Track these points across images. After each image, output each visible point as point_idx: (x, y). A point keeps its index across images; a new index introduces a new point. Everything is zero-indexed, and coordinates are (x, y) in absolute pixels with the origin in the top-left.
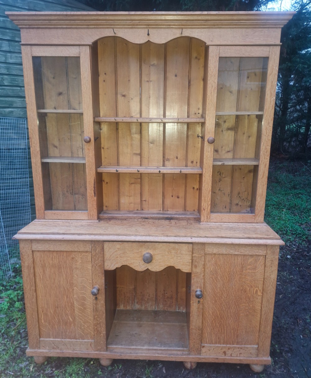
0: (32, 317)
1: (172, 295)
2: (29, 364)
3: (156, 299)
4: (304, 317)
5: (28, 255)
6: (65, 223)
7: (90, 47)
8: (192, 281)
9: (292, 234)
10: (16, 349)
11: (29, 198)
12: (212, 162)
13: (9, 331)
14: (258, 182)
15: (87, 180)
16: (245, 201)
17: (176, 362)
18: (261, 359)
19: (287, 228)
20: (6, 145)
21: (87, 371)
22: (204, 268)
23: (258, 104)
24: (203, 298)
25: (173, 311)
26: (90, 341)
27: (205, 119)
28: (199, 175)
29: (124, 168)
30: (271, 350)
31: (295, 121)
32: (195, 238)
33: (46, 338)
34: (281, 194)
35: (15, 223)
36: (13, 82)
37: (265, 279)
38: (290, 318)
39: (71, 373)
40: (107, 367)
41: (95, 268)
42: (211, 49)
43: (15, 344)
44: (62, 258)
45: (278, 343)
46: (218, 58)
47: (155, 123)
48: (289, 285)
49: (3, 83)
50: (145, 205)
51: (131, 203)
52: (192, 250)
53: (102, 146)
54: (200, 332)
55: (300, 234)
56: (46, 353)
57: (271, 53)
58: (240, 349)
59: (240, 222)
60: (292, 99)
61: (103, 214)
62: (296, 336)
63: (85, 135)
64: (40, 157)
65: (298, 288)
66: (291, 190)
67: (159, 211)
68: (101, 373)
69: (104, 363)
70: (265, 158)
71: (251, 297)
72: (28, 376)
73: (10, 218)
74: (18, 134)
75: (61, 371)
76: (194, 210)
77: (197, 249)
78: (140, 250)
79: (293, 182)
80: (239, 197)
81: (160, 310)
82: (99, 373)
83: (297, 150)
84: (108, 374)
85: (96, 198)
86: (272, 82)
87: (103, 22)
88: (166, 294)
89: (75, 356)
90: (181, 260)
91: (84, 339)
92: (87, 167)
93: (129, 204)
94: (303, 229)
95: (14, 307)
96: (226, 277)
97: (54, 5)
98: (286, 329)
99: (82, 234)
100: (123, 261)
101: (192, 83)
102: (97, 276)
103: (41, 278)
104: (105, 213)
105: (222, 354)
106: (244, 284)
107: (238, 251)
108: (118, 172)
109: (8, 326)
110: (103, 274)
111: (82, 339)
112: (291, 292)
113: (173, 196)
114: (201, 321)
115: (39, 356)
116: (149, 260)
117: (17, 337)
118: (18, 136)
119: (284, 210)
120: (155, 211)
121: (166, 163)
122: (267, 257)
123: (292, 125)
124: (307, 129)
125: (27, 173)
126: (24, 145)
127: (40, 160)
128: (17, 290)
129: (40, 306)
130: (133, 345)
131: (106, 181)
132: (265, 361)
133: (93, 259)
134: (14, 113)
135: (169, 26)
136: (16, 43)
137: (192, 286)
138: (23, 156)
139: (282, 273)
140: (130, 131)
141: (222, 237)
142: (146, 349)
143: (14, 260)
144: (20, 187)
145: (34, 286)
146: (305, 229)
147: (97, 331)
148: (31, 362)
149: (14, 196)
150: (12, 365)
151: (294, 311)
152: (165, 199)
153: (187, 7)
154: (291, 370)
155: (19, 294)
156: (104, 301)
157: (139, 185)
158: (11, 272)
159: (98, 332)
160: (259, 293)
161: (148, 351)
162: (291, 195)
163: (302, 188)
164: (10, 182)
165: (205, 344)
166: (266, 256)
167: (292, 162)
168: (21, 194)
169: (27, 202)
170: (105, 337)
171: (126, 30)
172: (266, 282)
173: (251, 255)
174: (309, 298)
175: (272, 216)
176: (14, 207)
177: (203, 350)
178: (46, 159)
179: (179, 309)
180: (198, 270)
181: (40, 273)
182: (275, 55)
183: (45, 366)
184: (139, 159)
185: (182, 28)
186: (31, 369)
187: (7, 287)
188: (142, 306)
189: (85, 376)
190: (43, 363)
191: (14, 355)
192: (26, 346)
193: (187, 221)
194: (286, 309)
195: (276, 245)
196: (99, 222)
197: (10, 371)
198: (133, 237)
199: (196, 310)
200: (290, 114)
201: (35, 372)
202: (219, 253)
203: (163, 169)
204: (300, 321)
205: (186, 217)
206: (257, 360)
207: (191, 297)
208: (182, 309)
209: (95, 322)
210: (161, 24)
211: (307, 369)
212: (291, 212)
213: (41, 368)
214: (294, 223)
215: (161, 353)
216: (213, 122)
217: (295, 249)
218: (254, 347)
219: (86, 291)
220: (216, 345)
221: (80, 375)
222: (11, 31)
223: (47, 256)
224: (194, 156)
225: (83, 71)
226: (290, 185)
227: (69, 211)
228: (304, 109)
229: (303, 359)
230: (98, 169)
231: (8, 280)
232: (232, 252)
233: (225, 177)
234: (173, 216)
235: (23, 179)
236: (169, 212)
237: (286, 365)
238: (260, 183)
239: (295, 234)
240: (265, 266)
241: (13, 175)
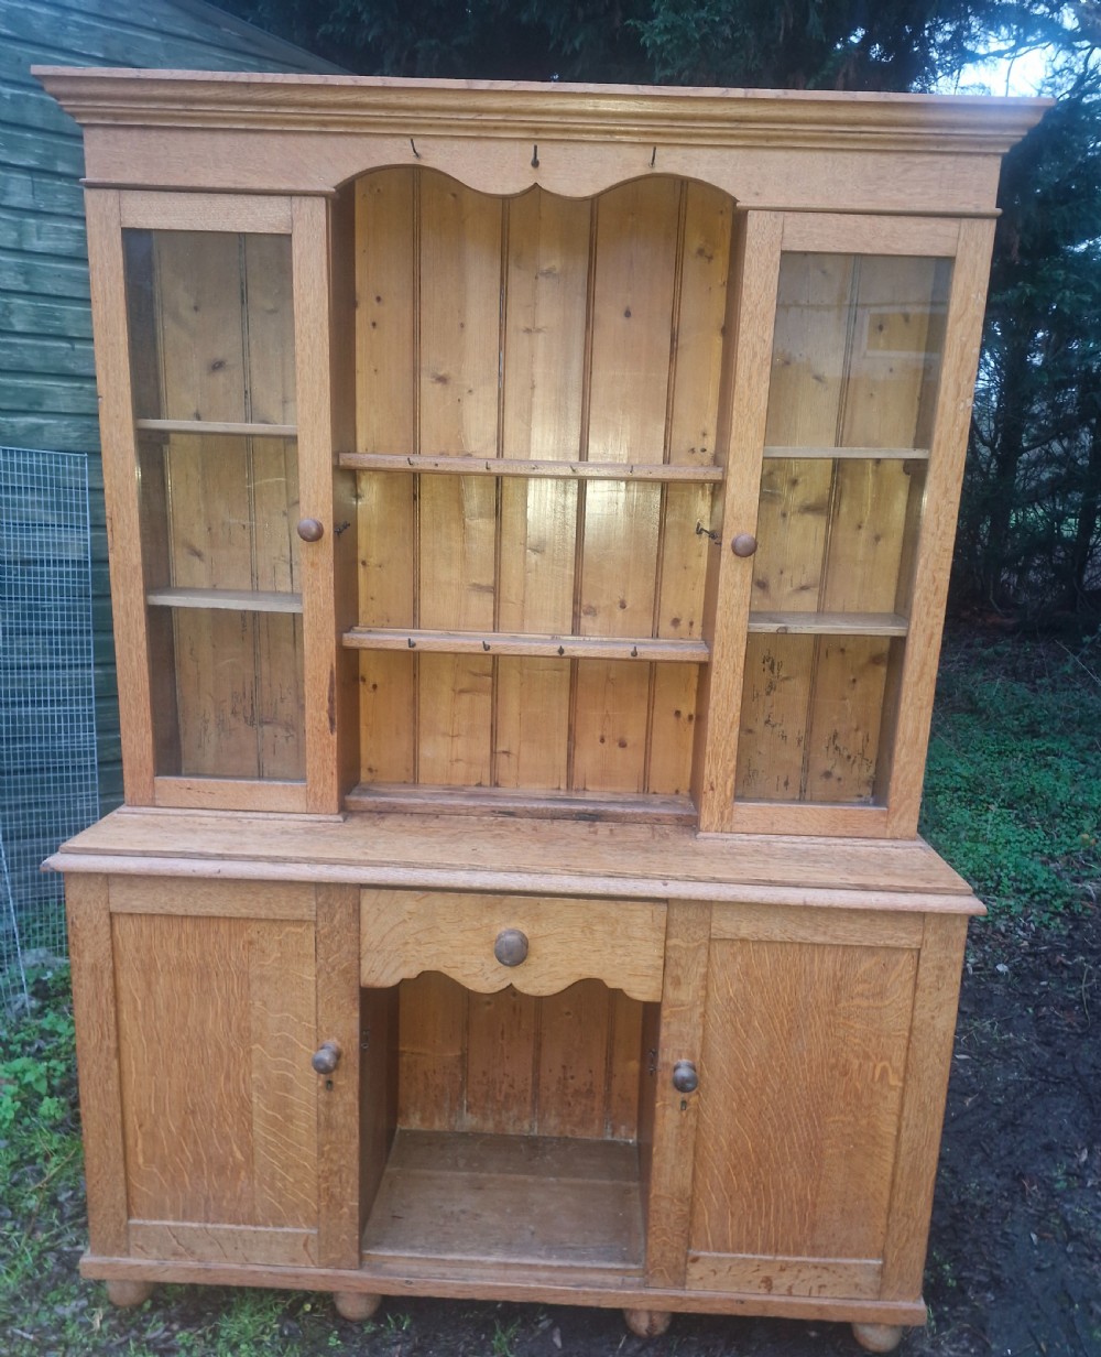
0: (104, 1142)
1: (591, 1084)
2: (89, 1306)
3: (536, 1096)
4: (1046, 1173)
5: (96, 927)
6: (224, 821)
7: (330, 202)
8: (664, 1033)
9: (1018, 891)
10: (44, 1255)
11: (95, 738)
12: (745, 623)
13: (19, 1196)
14: (903, 695)
15: (306, 672)
16: (854, 762)
17: (599, 1310)
18: (891, 1307)
19: (1001, 870)
20: (15, 547)
21: (290, 1335)
22: (706, 988)
23: (914, 425)
24: (698, 1093)
25: (595, 1138)
26: (304, 1230)
27: (725, 471)
28: (697, 667)
29: (438, 636)
30: (925, 1280)
31: (1044, 498)
32: (677, 882)
33: (151, 1217)
34: (984, 753)
35: (44, 823)
36: (44, 321)
37: (915, 1032)
38: (998, 1176)
39: (234, 1340)
40: (361, 1323)
41: (329, 978)
42: (754, 222)
43: (41, 1241)
44: (213, 940)
45: (954, 1256)
46: (778, 254)
47: (549, 481)
48: (998, 1065)
49: (11, 324)
50: (506, 768)
51: (457, 760)
52: (664, 925)
53: (361, 555)
54: (686, 1209)
55: (1045, 893)
56: (151, 1269)
57: (961, 244)
58: (819, 1270)
59: (837, 833)
60: (1034, 417)
61: (359, 795)
62: (1017, 1236)
63: (302, 514)
64: (141, 586)
65: (1032, 1075)
66: (1020, 740)
67: (554, 792)
68: (339, 1342)
69: (349, 1309)
70: (928, 613)
71: (862, 1092)
72: (84, 1346)
73: (24, 805)
74: (59, 509)
75: (200, 1332)
76: (677, 792)
77: (682, 923)
78: (486, 921)
79: (1027, 712)
80: (837, 748)
81: (546, 1135)
82: (333, 1342)
83: (1048, 600)
84: (361, 1348)
85: (334, 738)
86: (964, 346)
87: (377, 113)
88: (570, 1081)
89: (248, 1282)
90: (628, 959)
91: (282, 1226)
92: (305, 626)
93: (449, 764)
94: (1054, 876)
95: (36, 1115)
96: (781, 1022)
97: (194, 47)
98: (984, 1211)
99: (285, 860)
100: (426, 957)
101: (682, 341)
102: (335, 1008)
103: (140, 1008)
104: (366, 792)
105: (760, 1287)
106: (841, 1045)
107: (825, 933)
108: (415, 649)
109: (16, 1177)
110: (354, 1000)
111: (275, 1225)
112: (1006, 1089)
113: (606, 740)
114: (689, 1171)
115: (126, 1281)
116: (516, 955)
117: (46, 1217)
118: (59, 515)
119: (992, 807)
120: (539, 789)
121: (586, 621)
122: (923, 954)
123: (1035, 509)
124: (1087, 528)
125: (89, 651)
126: (79, 551)
127: (142, 598)
128: (48, 1059)
129: (131, 1109)
130: (452, 1250)
131: (371, 680)
132: (905, 1313)
133: (321, 946)
134: (46, 434)
135: (608, 136)
136: (60, 180)
137: (663, 1051)
138: (74, 588)
139: (976, 1024)
140: (461, 507)
141: (770, 881)
142: (499, 1264)
143: (37, 954)
144: (61, 698)
145: (113, 1038)
146: (1064, 874)
147: (327, 1198)
148: (94, 1300)
149: (40, 728)
150: (30, 1308)
151: (1011, 1153)
152: (577, 748)
153: (668, 72)
154: (994, 1346)
155: (55, 1070)
156: (357, 1094)
157: (488, 699)
158: (26, 996)
159: (333, 1202)
160: (894, 1081)
161: (502, 1272)
162: (1020, 756)
163: (1061, 732)
164: (26, 680)
165: (701, 1249)
166: (919, 950)
167: (1027, 642)
168: (66, 722)
169: (85, 752)
170: (357, 1220)
171: (457, 145)
172: (919, 1040)
173: (869, 948)
174: (1065, 1110)
175: (950, 826)
176: (42, 769)
177: (695, 1271)
178: (161, 593)
179: (613, 1134)
180: (686, 994)
181: (133, 991)
182: (976, 252)
183: (144, 1314)
184: (491, 607)
185: (655, 146)
186: (97, 1324)
187: (12, 1048)
188: (485, 1118)
189: (284, 1351)
190: (139, 1306)
191: (38, 1276)
192: (80, 1248)
193: (653, 829)
194: (984, 1145)
195: (956, 915)
196: (345, 819)
197: (22, 1329)
198: (462, 873)
199: (675, 1131)
200: (1026, 469)
201: (109, 1334)
202: (760, 936)
203: (573, 642)
204: (1031, 1185)
205: (647, 813)
206: (878, 1310)
207: (659, 1086)
208: (623, 1135)
209: (321, 1167)
210: (580, 127)
211: (1048, 1346)
212: (1017, 815)
213: (130, 1323)
214: (1024, 854)
215: (549, 1280)
216: (753, 482)
217: (1026, 943)
218: (869, 1265)
219: (293, 1059)
220: (740, 1256)
221: (267, 1346)
222: (40, 137)
223: (162, 933)
224: (684, 599)
225: (301, 287)
226: (1016, 723)
227: (238, 782)
228: (1077, 454)
229: (1037, 1312)
230: (345, 635)
231: (14, 1021)
232: (804, 934)
233: (787, 678)
234: (603, 808)
235: (74, 671)
236: (588, 796)
237: (979, 1331)
238: (908, 700)
239: (1027, 890)
240: (916, 986)
241: (38, 653)
